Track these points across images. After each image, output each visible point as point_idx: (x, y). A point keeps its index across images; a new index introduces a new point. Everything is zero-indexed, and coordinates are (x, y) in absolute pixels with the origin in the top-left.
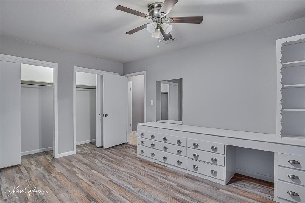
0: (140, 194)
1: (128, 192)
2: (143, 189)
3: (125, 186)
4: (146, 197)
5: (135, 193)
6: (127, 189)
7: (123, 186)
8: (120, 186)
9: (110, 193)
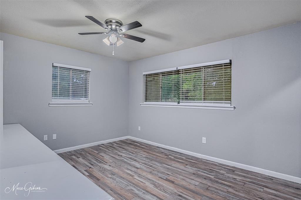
0: (127, 184)
1: (138, 186)
2: (122, 188)
3: (141, 191)
4: (122, 181)
5: (131, 184)
6: (138, 188)
7: (144, 191)
8: (147, 191)
9: (155, 185)
